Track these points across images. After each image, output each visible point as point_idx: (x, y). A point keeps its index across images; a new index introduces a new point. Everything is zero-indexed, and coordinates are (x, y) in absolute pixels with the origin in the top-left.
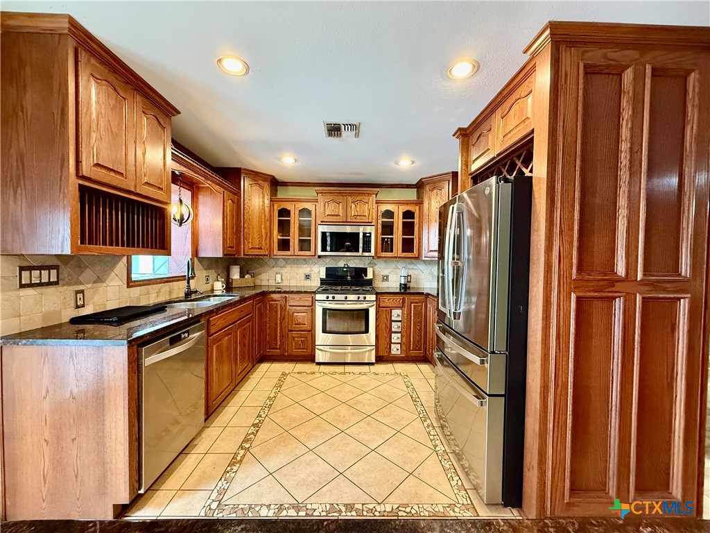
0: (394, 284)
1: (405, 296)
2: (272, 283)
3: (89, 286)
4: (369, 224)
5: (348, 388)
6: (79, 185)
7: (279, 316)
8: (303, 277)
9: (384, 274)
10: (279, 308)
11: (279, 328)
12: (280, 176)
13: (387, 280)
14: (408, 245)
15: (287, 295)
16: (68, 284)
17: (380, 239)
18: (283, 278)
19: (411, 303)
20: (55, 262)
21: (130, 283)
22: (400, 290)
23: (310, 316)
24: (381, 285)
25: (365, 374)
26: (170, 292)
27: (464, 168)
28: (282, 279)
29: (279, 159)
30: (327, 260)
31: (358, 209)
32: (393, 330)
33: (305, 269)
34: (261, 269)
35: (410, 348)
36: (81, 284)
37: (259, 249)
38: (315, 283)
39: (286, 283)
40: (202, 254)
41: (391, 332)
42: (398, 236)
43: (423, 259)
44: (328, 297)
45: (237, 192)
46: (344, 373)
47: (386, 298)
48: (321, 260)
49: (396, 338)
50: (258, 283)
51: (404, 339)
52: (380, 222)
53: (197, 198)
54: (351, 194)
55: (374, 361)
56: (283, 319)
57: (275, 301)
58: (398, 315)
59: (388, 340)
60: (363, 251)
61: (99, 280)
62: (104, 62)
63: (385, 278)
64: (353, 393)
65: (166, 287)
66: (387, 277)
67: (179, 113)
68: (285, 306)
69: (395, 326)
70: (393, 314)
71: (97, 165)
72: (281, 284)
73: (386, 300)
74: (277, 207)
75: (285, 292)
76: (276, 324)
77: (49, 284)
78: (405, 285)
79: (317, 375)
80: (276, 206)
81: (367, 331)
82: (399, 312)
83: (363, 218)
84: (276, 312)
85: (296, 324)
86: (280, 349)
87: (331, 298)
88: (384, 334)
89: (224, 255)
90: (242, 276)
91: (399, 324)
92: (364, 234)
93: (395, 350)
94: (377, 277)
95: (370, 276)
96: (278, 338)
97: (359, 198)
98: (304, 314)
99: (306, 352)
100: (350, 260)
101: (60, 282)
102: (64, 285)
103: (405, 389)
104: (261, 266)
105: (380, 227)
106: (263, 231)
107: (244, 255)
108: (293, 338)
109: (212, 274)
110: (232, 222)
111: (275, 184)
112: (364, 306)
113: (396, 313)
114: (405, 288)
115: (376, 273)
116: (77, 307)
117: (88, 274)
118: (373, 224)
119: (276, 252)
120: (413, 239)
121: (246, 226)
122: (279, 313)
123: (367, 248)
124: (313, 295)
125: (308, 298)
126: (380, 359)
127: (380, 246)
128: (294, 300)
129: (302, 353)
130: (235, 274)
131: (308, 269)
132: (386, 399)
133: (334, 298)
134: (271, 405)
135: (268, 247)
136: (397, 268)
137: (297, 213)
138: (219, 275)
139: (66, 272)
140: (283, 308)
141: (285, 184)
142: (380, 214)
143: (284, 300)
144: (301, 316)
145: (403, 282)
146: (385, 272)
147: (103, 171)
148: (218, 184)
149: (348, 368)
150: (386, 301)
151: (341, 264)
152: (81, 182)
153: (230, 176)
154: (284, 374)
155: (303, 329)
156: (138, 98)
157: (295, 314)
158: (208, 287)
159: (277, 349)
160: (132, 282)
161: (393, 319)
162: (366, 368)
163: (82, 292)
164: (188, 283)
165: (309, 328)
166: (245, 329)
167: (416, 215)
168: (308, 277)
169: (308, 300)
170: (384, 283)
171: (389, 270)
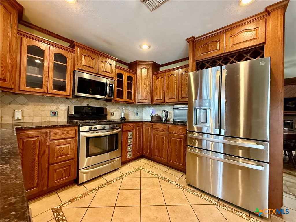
0: (116, 117)
1: (134, 123)
4: (112, 79)
8: (49, 114)
10: (37, 143)
11: (36, 166)
13: (113, 115)
17: (116, 88)
18: (24, 115)
19: (137, 127)
22: (121, 120)
24: (110, 119)
25: (123, 177)
32: (128, 144)
35: (136, 152)
38: (62, 119)
39: (27, 119)
41: (127, 146)
42: (125, 90)
47: (126, 125)
51: (133, 148)
52: (116, 79)
54: (101, 56)
56: (42, 155)
57: (32, 137)
59: (126, 150)
66: (113, 113)
68: (45, 141)
72: (22, 121)
73: (126, 127)
74: (26, 42)
76: (33, 162)
78: (124, 117)
79: (91, 194)
80: (25, 40)
81: (116, 148)
84: (34, 149)
85: (58, 157)
86: (37, 186)
88: (124, 147)
91: (131, 140)
92: (110, 84)
93: (129, 155)
94: (108, 114)
96: (36, 175)
97: (106, 60)
98: (67, 145)
99: (69, 178)
100: (91, 102)
103: (154, 176)
108: (55, 170)
113: (130, 134)
114: (123, 119)
115: (108, 111)
119: (23, 87)
120: (132, 92)
122: (37, 149)
123: (110, 94)
124: (76, 128)
126: (123, 164)
127: (116, 94)
128: (57, 134)
129: (65, 181)
131: (55, 107)
132: (156, 187)
136: (118, 108)
140: (42, 144)
142: (116, 74)
143: (44, 136)
144: (64, 148)
145: (123, 116)
146: (112, 110)
149: (107, 178)
154: (56, 211)
155: (65, 159)
157: (58, 147)
161: (128, 137)
162: (118, 173)
165: (72, 157)
167: (133, 80)
168: (54, 114)
169: (70, 133)
170: (112, 117)
171: (115, 110)
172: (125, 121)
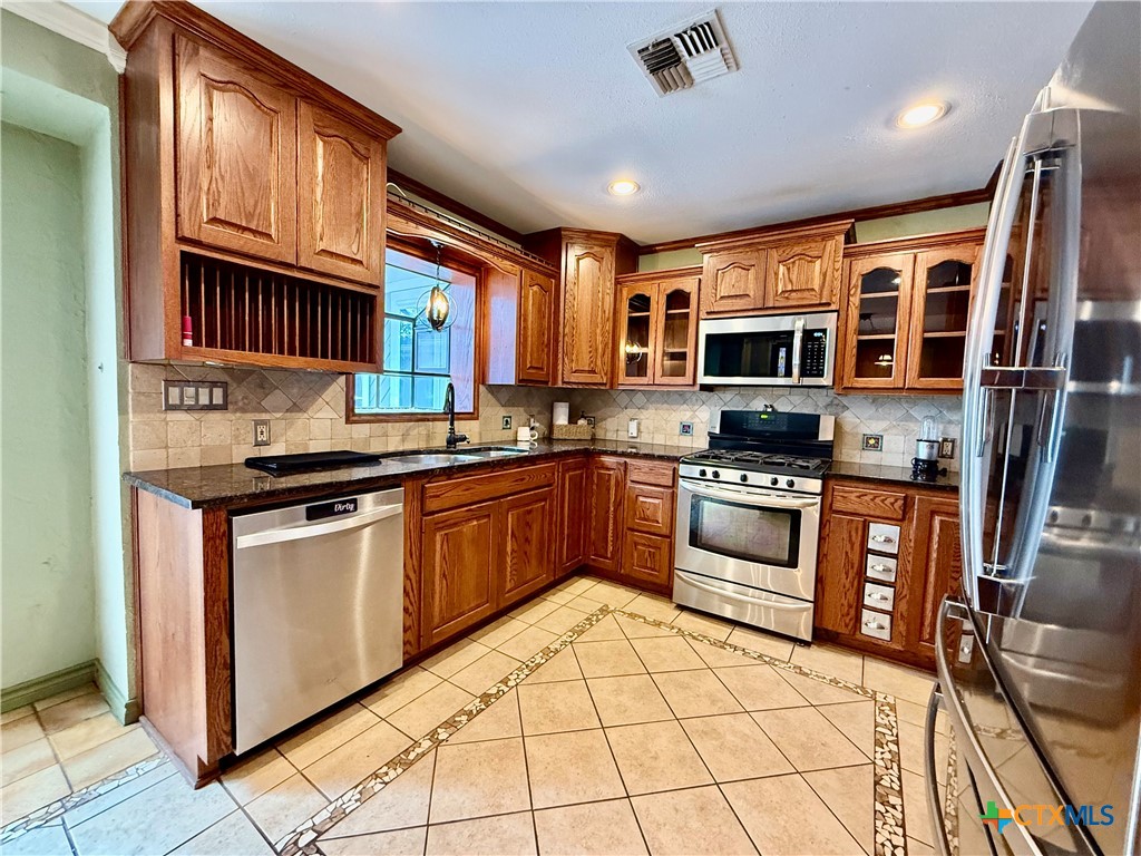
0: (895, 459)
1: (911, 492)
2: (623, 436)
3: (279, 415)
4: (822, 307)
5: (709, 683)
6: (182, 252)
7: (612, 500)
8: (678, 429)
9: (868, 432)
10: (613, 482)
11: (611, 522)
13: (877, 447)
14: (942, 358)
15: (627, 460)
16: (244, 410)
17: (853, 340)
18: (642, 428)
19: (933, 513)
20: (224, 377)
21: (351, 416)
22: (915, 474)
23: (668, 505)
24: (853, 457)
25: (772, 662)
26: (428, 436)
28: (639, 430)
29: (605, 189)
30: (728, 396)
31: (794, 278)
32: (870, 574)
33: (684, 414)
34: (608, 411)
35: (921, 632)
36: (266, 411)
37: (589, 372)
39: (645, 438)
41: (862, 578)
42: (909, 334)
44: (704, 473)
45: (554, 272)
46: (723, 645)
47: (856, 490)
48: (714, 396)
49: (875, 596)
50: (600, 434)
51: (903, 606)
52: (855, 300)
54: (777, 245)
55: (808, 638)
56: (618, 504)
57: (607, 469)
58: (888, 540)
59: (852, 596)
60: (803, 374)
61: (296, 408)
63: (871, 443)
64: (713, 702)
65: (422, 428)
66: (878, 439)
67: (399, 130)
68: (624, 480)
69: (875, 567)
70: (871, 534)
71: (214, 220)
72: (638, 440)
73: (853, 497)
74: (626, 294)
75: (623, 454)
76: (607, 512)
77: (211, 407)
78: (933, 464)
79: (664, 631)
80: (625, 290)
81: (792, 562)
82: (893, 531)
83: (806, 294)
84: (609, 490)
85: (640, 519)
86: (611, 558)
87: (709, 476)
88: (840, 580)
89: (520, 381)
90: (572, 419)
91: (892, 563)
92: (808, 334)
93: (874, 625)
94: (848, 439)
95: (826, 434)
96: (610, 539)
97: (798, 249)
98: (657, 501)
99: (662, 578)
100: (779, 397)
101: (230, 407)
102: (235, 411)
104: (606, 405)
105: (854, 313)
106: (599, 338)
107: (564, 382)
108: (636, 544)
109: (518, 414)
110: (541, 325)
112: (790, 502)
113: (882, 535)
114: (928, 471)
115: (847, 428)
116: (257, 444)
117: (277, 398)
118: (833, 307)
119: (622, 378)
121: (567, 330)
122: (613, 492)
123: (812, 365)
124: (676, 465)
125: (665, 469)
126: (823, 636)
127: (851, 361)
128: (640, 471)
129: (651, 578)
130: (561, 416)
131: (689, 414)
133: (716, 475)
134: (539, 665)
135: (607, 368)
136: (909, 418)
137: (663, 300)
138: (532, 416)
139: (238, 393)
140: (621, 484)
141: (651, 249)
142: (856, 280)
143: (622, 468)
144: (653, 503)
145: (923, 455)
146: (874, 428)
147: (229, 231)
148: (506, 258)
149: (739, 637)
150: (850, 498)
151: (758, 405)
152: (185, 248)
154: (604, 611)
155: (652, 530)
156: (303, 108)
157: (641, 499)
158: (508, 435)
159: (607, 558)
160: (355, 415)
161: (871, 545)
162: (782, 649)
163: (264, 422)
164: (452, 424)
165: (665, 531)
167: (977, 272)
168: (686, 429)
169: (664, 474)
170: (866, 453)
171: (884, 424)
172: (941, 481)
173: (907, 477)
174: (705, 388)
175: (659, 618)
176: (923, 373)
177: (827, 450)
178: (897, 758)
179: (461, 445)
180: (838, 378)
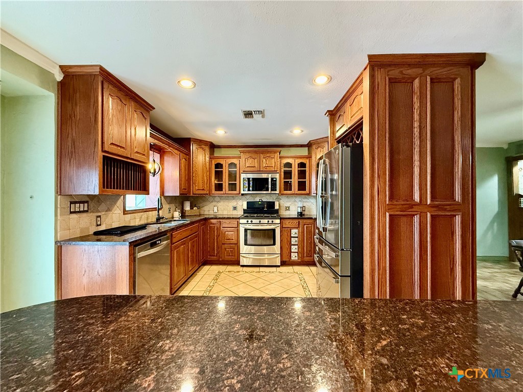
0: (293, 213)
1: (299, 220)
2: (211, 212)
3: (103, 213)
4: (275, 172)
5: (260, 281)
6: (103, 155)
7: (216, 235)
8: (232, 208)
9: (286, 206)
10: (216, 228)
11: (216, 242)
12: (216, 142)
13: (289, 210)
14: (302, 186)
15: (221, 220)
16: (93, 212)
17: (283, 181)
19: (304, 225)
20: (87, 199)
21: (125, 212)
22: (298, 216)
23: (236, 233)
24: (284, 213)
25: (273, 272)
26: (147, 218)
27: (332, 135)
28: (218, 210)
29: (215, 132)
30: (248, 197)
31: (267, 163)
32: (292, 243)
33: (233, 203)
34: (205, 204)
35: (304, 255)
36: (100, 212)
37: (202, 190)
38: (240, 213)
39: (220, 212)
40: (166, 194)
41: (291, 245)
42: (295, 180)
43: (313, 195)
44: (248, 221)
45: (188, 153)
46: (259, 272)
47: (287, 221)
48: (244, 197)
49: (294, 249)
50: (202, 213)
51: (300, 250)
52: (282, 170)
53: (163, 158)
54: (262, 153)
55: (280, 265)
56: (218, 236)
57: (213, 224)
58: (296, 233)
59: (289, 250)
60: (271, 190)
61: (109, 210)
62: (115, 86)
63: (288, 209)
64: (264, 284)
65: (145, 215)
66: (289, 207)
67: (154, 108)
68: (220, 227)
69: (294, 241)
70: (292, 232)
71: (112, 144)
74: (214, 163)
75: (220, 218)
76: (214, 239)
77: (84, 211)
78: (301, 213)
79: (241, 273)
80: (213, 161)
81: (274, 244)
82: (296, 231)
83: (271, 168)
84: (214, 231)
85: (227, 240)
86: (217, 256)
87: (250, 222)
88: (286, 246)
89: (180, 194)
90: (192, 208)
91: (297, 239)
92: (272, 179)
93: (294, 257)
94: (282, 208)
95: (277, 207)
96: (216, 249)
97: (268, 155)
98: (232, 233)
99: (234, 258)
100: (263, 196)
101: (89, 211)
102: (90, 213)
103: (299, 281)
104: (204, 201)
105: (283, 174)
106: (205, 178)
107: (193, 194)
108: (225, 249)
109: (173, 206)
110: (185, 173)
111: (213, 147)
112: (272, 227)
113: (294, 232)
114: (301, 215)
115: (281, 205)
116: (97, 225)
117: (103, 206)
118: (278, 172)
119: (213, 191)
120: (305, 181)
121: (194, 175)
122: (216, 232)
123: (274, 188)
124: (238, 220)
125: (235, 222)
126: (283, 263)
127: (283, 187)
128: (226, 224)
129: (232, 259)
130: (187, 207)
131: (235, 203)
132: (286, 287)
133: (252, 221)
134: (211, 290)
135: (208, 188)
136: (295, 201)
137: (227, 166)
138: (176, 207)
139: (92, 204)
140: (219, 229)
141: (219, 147)
142: (282, 165)
143: (219, 223)
144: (230, 234)
145: (299, 211)
146: (287, 204)
147: (115, 147)
148: (177, 149)
149: (262, 269)
150: (287, 224)
151: (257, 199)
152: (104, 154)
153: (183, 143)
154: (219, 272)
155: (231, 243)
156: (133, 103)
157: (227, 233)
158: (170, 215)
159: (215, 256)
160: (126, 211)
161: (292, 235)
162: (274, 269)
163: (100, 216)
164: (158, 212)
165: (236, 242)
166: (194, 242)
167: (307, 165)
168: (235, 208)
169: (234, 224)
170: (286, 212)
171: (290, 203)
172: (303, 217)
173: (296, 217)
174: (242, 195)
175: (238, 270)
176: (299, 190)
177: (277, 211)
178: (305, 282)
179: (161, 221)
180: (280, 191)
